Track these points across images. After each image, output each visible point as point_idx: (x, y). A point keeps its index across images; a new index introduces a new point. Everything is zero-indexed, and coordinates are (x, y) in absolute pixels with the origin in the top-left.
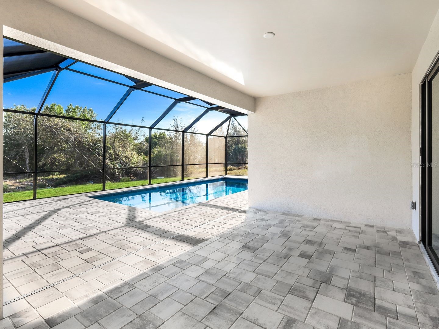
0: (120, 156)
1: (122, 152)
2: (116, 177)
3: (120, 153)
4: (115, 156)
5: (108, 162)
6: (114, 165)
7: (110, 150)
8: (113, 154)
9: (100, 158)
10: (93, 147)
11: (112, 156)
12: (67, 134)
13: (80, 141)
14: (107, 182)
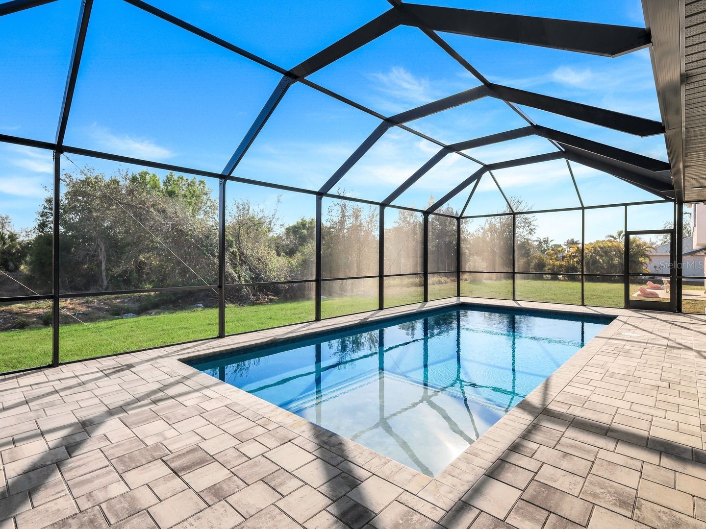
0: (248, 258)
1: (252, 250)
2: (242, 296)
3: (249, 253)
4: (240, 258)
5: (229, 269)
6: (238, 273)
7: (231, 247)
8: (237, 254)
9: (214, 262)
10: (203, 242)
11: (235, 258)
12: (159, 217)
13: (181, 230)
14: (227, 305)
